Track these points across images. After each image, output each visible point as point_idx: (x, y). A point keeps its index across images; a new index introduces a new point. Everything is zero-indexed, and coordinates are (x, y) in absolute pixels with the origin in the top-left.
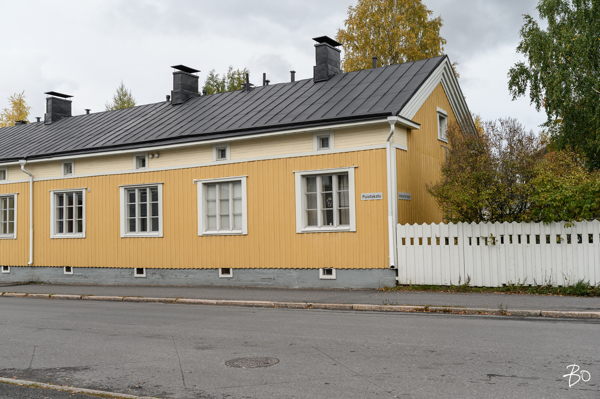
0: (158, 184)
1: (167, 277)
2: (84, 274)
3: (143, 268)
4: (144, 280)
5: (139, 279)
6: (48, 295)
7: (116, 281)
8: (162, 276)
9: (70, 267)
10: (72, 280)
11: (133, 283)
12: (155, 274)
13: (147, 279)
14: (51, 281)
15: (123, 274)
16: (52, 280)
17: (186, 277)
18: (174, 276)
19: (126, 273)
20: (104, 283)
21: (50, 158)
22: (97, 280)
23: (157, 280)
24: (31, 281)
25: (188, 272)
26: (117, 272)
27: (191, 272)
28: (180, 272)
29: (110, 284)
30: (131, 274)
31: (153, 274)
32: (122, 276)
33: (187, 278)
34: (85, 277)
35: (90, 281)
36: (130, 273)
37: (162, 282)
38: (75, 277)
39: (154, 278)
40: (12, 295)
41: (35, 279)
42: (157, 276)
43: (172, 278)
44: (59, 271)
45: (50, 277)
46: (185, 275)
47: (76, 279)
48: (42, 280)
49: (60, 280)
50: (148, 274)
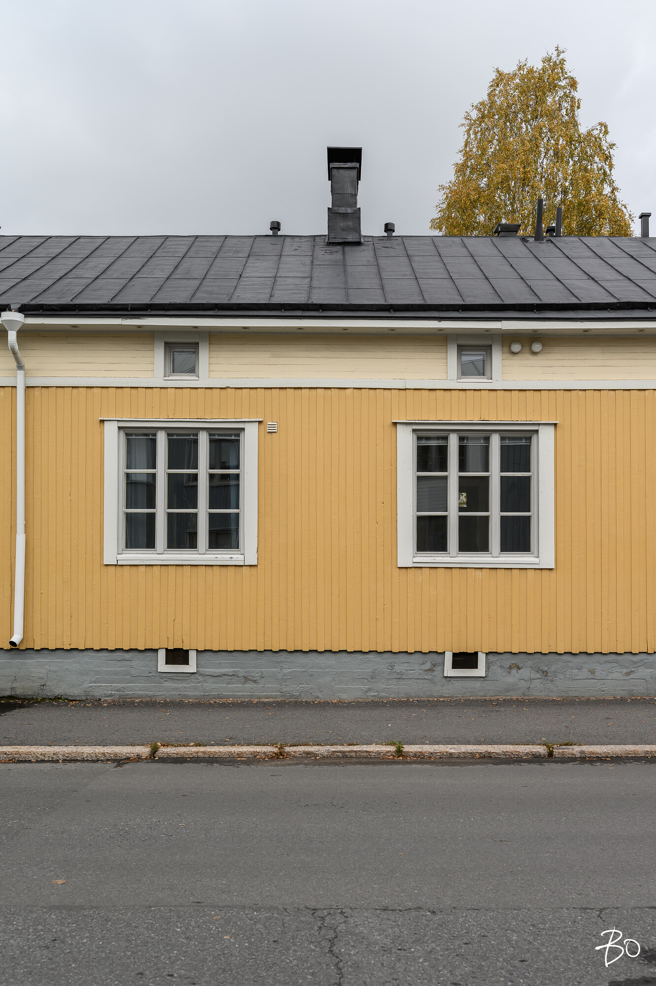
0: (539, 424)
1: (562, 676)
2: (241, 672)
3: (476, 653)
4: (478, 684)
5: (458, 684)
6: (392, 749)
7: (370, 690)
8: (543, 672)
9: (187, 651)
10: (191, 691)
11: (435, 694)
12: (519, 668)
13: (486, 682)
14: (98, 693)
15: (398, 668)
16: (103, 690)
17: (628, 674)
18: (584, 673)
19: (415, 666)
20: (323, 697)
21: (132, 318)
22: (294, 689)
23: (524, 684)
24: (8, 693)
25: (635, 663)
26: (380, 664)
27: (645, 663)
28: (608, 662)
29: (346, 697)
30: (431, 670)
31: (510, 668)
32: (395, 676)
33: (632, 676)
34: (246, 679)
35: (268, 690)
36: (428, 666)
37: (539, 689)
38: (201, 678)
39: (513, 678)
40: (204, 753)
41: (22, 688)
42: (525, 673)
43: (578, 677)
44: (134, 663)
45: (95, 682)
46: (625, 671)
47: (206, 684)
48: (58, 691)
49: (139, 689)
50: (493, 668)
